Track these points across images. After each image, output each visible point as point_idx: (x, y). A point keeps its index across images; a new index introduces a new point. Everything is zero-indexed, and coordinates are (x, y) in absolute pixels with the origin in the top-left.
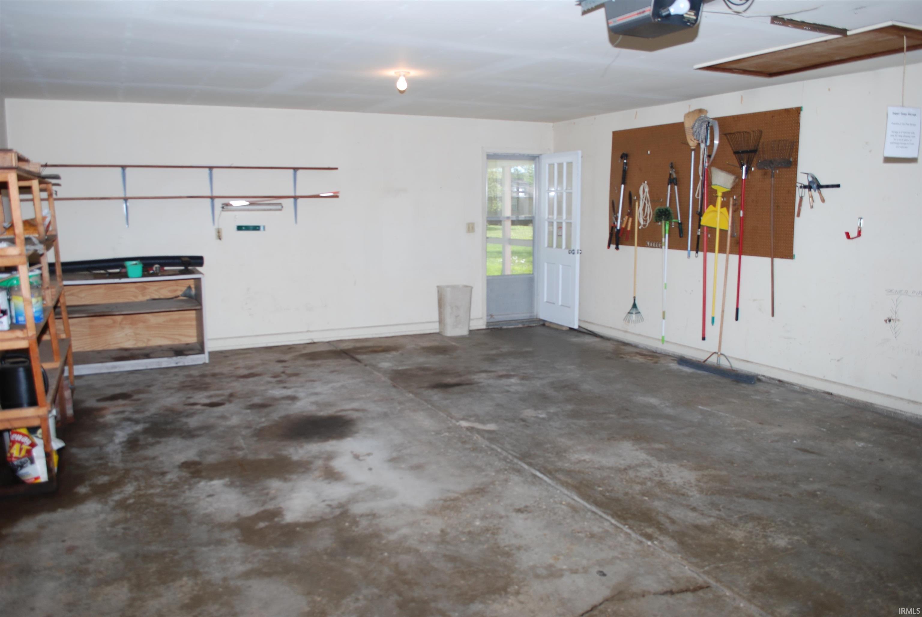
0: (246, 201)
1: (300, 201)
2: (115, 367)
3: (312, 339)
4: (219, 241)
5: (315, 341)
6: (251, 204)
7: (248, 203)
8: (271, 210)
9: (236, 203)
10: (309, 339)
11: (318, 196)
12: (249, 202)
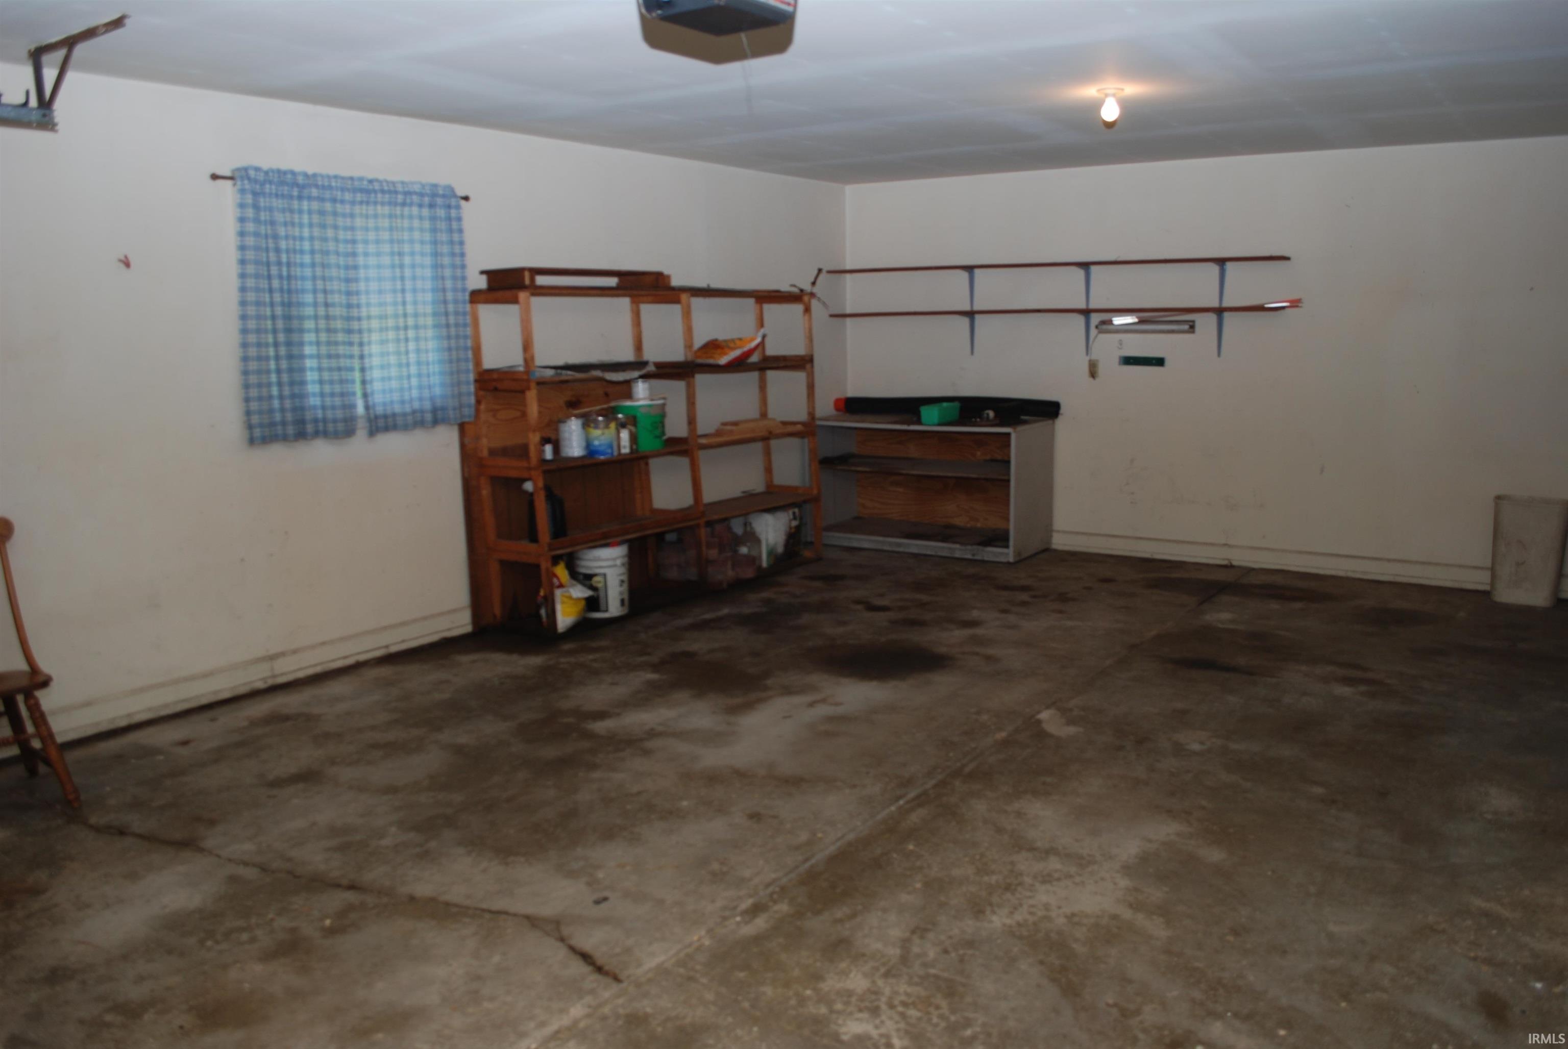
0: (1134, 317)
1: (1226, 315)
2: (899, 545)
3: (1228, 560)
4: (1091, 379)
5: (1235, 563)
6: (1141, 321)
7: (1136, 320)
8: (1172, 332)
9: (1118, 321)
10: (1224, 559)
11: (1261, 308)
12: (1137, 317)
